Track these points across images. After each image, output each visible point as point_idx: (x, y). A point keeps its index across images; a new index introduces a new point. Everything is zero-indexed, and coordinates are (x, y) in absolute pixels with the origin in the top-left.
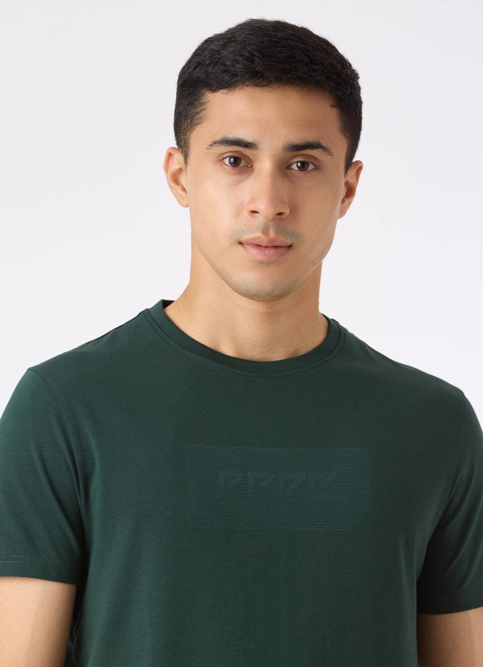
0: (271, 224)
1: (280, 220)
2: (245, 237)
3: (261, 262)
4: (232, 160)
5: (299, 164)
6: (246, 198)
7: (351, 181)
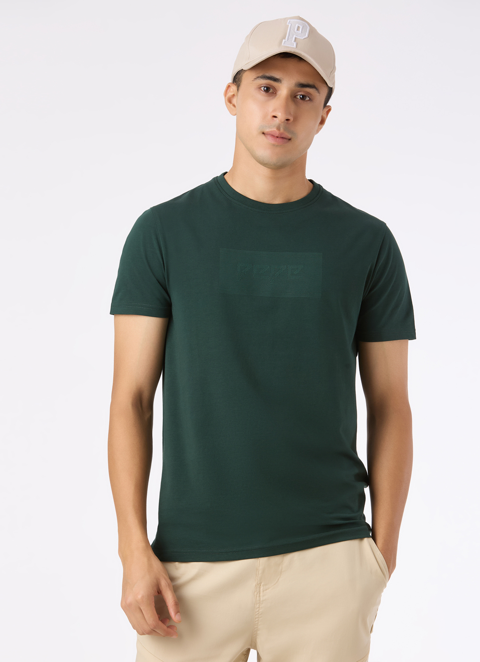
0: (282, 124)
1: (287, 123)
2: (267, 130)
3: (274, 145)
4: (265, 88)
5: (301, 96)
6: (271, 109)
7: (325, 116)
